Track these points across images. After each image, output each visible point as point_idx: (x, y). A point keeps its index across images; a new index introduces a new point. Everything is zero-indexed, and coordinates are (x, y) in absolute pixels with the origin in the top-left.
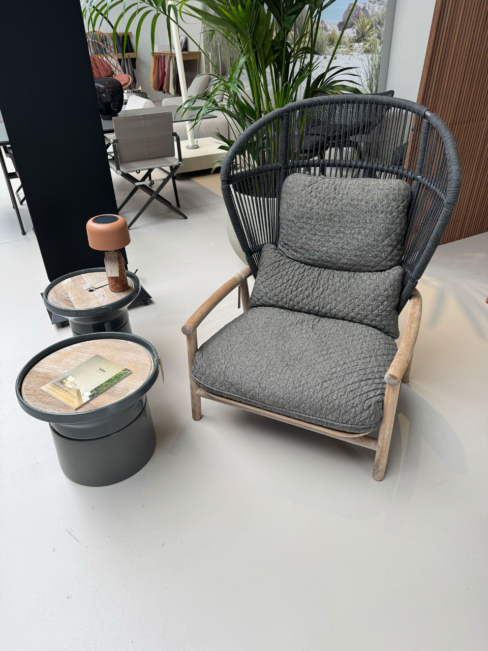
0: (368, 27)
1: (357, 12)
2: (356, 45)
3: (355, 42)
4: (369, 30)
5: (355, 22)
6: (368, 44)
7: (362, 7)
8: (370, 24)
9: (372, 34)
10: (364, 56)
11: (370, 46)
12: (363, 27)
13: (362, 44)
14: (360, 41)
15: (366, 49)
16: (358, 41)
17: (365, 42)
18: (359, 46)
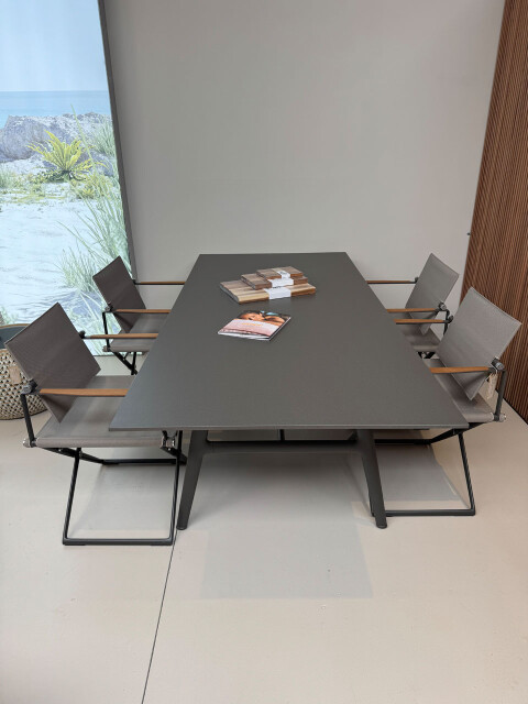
0: (75, 158)
1: (35, 132)
2: (52, 186)
3: (48, 182)
4: (78, 162)
5: (37, 149)
6: (83, 184)
7: (48, 125)
8: (79, 152)
9: (89, 169)
10: (80, 205)
11: (91, 187)
12: (62, 157)
13: (66, 185)
14: (62, 180)
15: (81, 193)
16: (55, 179)
17: (74, 181)
18: (59, 189)
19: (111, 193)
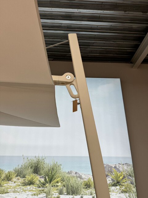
0: (121, 177)
1: (109, 169)
2: (113, 188)
3: (112, 186)
4: (122, 179)
5: (109, 174)
6: (124, 187)
7: (113, 167)
8: (123, 176)
9: (126, 182)
10: (123, 195)
11: (126, 188)
12: (117, 177)
14: (117, 186)
15: (123, 190)
16: (115, 185)
17: (121, 186)
18: (115, 189)
19: (133, 191)
